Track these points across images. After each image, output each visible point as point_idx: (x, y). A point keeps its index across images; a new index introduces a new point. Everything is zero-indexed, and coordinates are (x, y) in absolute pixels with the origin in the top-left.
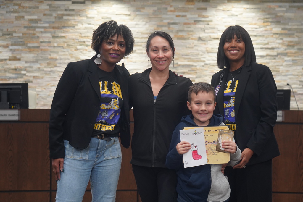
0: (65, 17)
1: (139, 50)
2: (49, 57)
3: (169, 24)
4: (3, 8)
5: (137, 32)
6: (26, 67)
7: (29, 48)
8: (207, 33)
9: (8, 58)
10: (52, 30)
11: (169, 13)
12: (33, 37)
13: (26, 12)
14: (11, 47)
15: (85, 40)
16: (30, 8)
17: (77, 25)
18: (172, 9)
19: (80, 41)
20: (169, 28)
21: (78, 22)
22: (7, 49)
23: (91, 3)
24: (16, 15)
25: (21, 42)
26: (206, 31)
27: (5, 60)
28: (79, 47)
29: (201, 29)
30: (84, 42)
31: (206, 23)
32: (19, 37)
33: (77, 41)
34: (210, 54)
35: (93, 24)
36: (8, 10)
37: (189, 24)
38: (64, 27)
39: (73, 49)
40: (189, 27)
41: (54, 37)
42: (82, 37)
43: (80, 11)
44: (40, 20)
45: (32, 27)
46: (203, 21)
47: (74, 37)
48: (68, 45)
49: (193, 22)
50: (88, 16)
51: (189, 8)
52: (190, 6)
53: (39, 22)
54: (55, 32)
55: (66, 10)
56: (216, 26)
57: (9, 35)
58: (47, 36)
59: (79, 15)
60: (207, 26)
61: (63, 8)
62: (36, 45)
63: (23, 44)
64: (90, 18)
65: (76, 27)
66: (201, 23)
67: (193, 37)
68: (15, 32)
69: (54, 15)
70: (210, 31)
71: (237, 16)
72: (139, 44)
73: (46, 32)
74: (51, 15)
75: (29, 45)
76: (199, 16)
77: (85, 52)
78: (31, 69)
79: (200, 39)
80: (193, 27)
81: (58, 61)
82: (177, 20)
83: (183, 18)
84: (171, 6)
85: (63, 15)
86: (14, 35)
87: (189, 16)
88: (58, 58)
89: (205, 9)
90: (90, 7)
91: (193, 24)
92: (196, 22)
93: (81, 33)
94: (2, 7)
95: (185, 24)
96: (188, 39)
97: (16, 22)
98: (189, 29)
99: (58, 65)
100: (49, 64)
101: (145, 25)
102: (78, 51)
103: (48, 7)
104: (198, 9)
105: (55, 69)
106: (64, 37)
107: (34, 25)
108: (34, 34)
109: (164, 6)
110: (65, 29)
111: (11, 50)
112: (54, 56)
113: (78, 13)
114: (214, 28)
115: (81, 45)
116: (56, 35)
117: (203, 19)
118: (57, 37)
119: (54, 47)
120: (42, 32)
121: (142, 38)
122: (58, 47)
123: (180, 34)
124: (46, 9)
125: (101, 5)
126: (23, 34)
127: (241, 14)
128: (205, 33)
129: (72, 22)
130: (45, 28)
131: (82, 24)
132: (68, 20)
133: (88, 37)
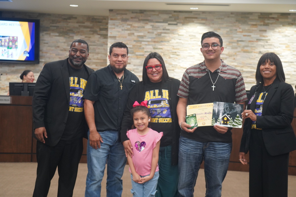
0: (163, 35)
3: (238, 41)
4: (120, 27)
6: (134, 69)
7: (137, 55)
8: (266, 48)
10: (153, 43)
11: (238, 33)
13: (136, 30)
16: (138, 27)
17: (171, 40)
18: (241, 30)
19: (172, 51)
20: (238, 44)
21: (172, 38)
23: (181, 24)
24: (129, 32)
25: (132, 51)
26: (265, 47)
28: (171, 56)
29: (261, 45)
30: (176, 52)
31: (265, 41)
33: (171, 52)
35: (183, 40)
36: (123, 28)
37: (252, 41)
38: (162, 41)
39: (168, 57)
40: (252, 44)
42: (174, 49)
43: (173, 30)
44: (145, 36)
45: (139, 41)
46: (263, 40)
47: (169, 49)
48: (164, 55)
49: (255, 40)
50: (180, 34)
51: (253, 30)
52: (254, 29)
53: (144, 38)
54: (155, 45)
55: (164, 29)
56: (273, 44)
58: (149, 48)
59: (173, 33)
60: (266, 43)
61: (162, 28)
62: (141, 53)
64: (181, 35)
65: (170, 42)
66: (262, 41)
67: (255, 51)
68: (128, 44)
69: (155, 32)
70: (268, 47)
71: (289, 36)
73: (149, 45)
74: (153, 33)
75: (137, 53)
76: (261, 36)
77: (176, 60)
78: (137, 71)
79: (260, 53)
80: (255, 44)
82: (244, 38)
83: (249, 37)
84: (240, 28)
85: (161, 33)
87: (253, 35)
89: (265, 31)
90: (181, 28)
91: (256, 42)
92: (258, 40)
93: (173, 46)
94: (119, 26)
95: (250, 41)
96: (251, 52)
97: (128, 37)
98: (252, 45)
102: (171, 59)
103: (151, 27)
104: (260, 31)
106: (162, 49)
107: (141, 39)
108: (141, 46)
109: (234, 28)
110: (162, 43)
113: (172, 32)
114: (271, 45)
115: (173, 55)
116: (156, 47)
117: (263, 38)
120: (146, 45)
123: (246, 49)
124: (150, 29)
125: (189, 26)
126: (133, 46)
127: (293, 35)
128: (265, 48)
129: (168, 38)
130: (148, 41)
131: (175, 40)
132: (165, 37)
133: (178, 49)
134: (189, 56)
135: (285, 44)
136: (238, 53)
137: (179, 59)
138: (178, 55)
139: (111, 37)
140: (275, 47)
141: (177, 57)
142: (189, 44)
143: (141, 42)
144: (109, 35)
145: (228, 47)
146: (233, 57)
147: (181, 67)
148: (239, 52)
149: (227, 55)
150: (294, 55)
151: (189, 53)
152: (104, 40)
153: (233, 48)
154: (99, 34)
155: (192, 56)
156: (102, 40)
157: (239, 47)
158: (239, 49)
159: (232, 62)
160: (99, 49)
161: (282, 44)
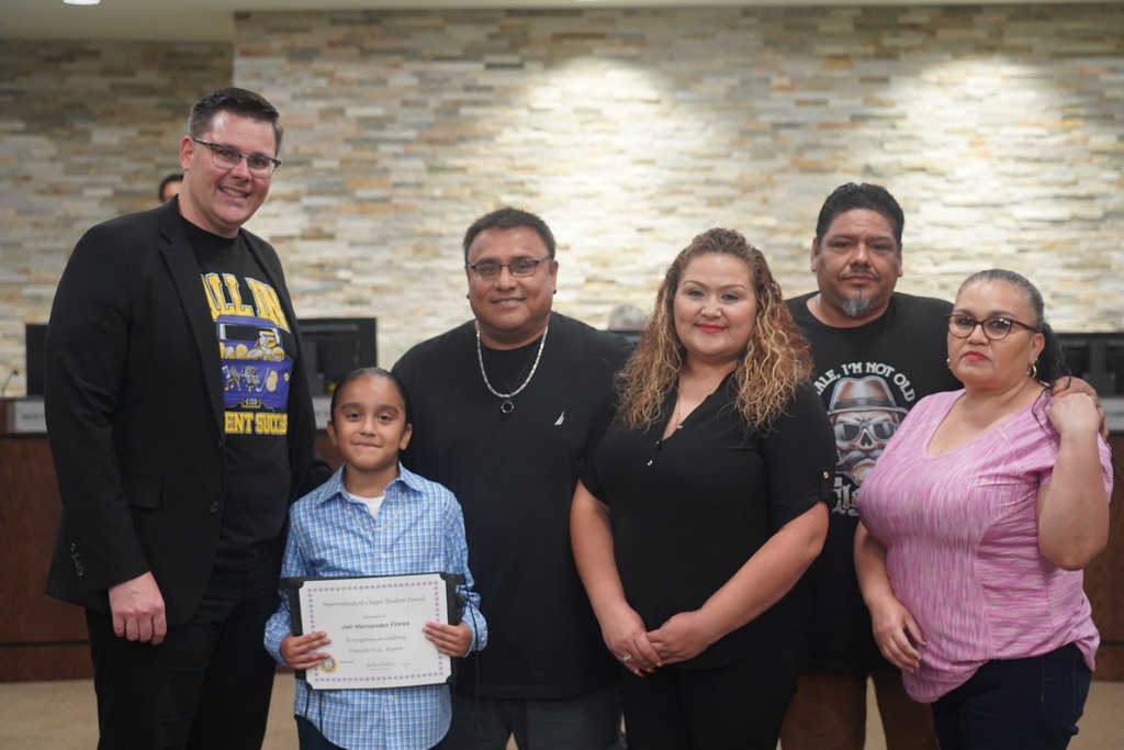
0: (465, 111)
1: (686, 204)
2: (419, 229)
3: (777, 126)
4: (284, 85)
5: (682, 153)
6: (351, 260)
7: (360, 202)
8: (891, 153)
9: (296, 232)
10: (426, 149)
11: (776, 95)
12: (371, 169)
13: (350, 96)
14: (307, 201)
15: (523, 176)
16: (361, 83)
17: (499, 133)
18: (785, 81)
19: (509, 179)
20: (775, 138)
21: (505, 124)
22: (294, 207)
23: (538, 66)
24: (322, 104)
25: (338, 184)
26: (888, 147)
27: (291, 238)
28: (506, 199)
29: (872, 140)
30: (522, 183)
31: (887, 122)
32: (331, 171)
33: (501, 180)
35: (549, 130)
36: (298, 90)
37: (834, 126)
38: (462, 139)
40: (835, 136)
41: (433, 169)
42: (516, 169)
43: (508, 90)
44: (391, 120)
45: (367, 141)
46: (878, 118)
47: (492, 169)
48: (475, 194)
49: (846, 119)
50: (536, 105)
51: (834, 79)
52: (838, 73)
53: (388, 126)
54: (435, 156)
55: (468, 89)
56: (918, 133)
57: (299, 164)
58: (410, 169)
59: (508, 104)
60: (889, 132)
61: (459, 83)
62: (379, 193)
63: (342, 191)
64: (540, 111)
65: (499, 140)
66: (872, 123)
67: (849, 166)
68: (318, 155)
69: (434, 103)
70: (900, 145)
71: (980, 100)
72: (686, 187)
73: (408, 155)
74: (422, 104)
75: (362, 193)
76: (869, 101)
78: (363, 266)
79: (868, 171)
80: (846, 136)
81: (444, 241)
82: (800, 115)
83: (819, 109)
84: (781, 74)
85: (459, 103)
86: (317, 164)
87: (835, 101)
88: (444, 230)
89: (885, 80)
90: (538, 78)
91: (847, 125)
92: (858, 119)
93: (511, 158)
94: (280, 81)
95: (824, 126)
96: (833, 170)
97: (320, 127)
98: (836, 142)
99: (445, 252)
100: (418, 250)
101: (704, 129)
103: (413, 81)
104: (866, 80)
105: (436, 263)
106: (463, 169)
107: (373, 134)
108: (373, 162)
109: (759, 73)
110: (465, 147)
111: (308, 209)
112: (433, 225)
113: (504, 98)
114: (910, 138)
115: (511, 192)
116: (439, 164)
117: (878, 111)
118: (443, 169)
119: (434, 199)
121: (695, 169)
122: (446, 198)
123: (810, 156)
124: (408, 88)
125: (572, 72)
126: (343, 161)
127: (995, 94)
128: (885, 152)
129: (486, 125)
130: (405, 142)
131: (516, 129)
132: (474, 118)
133: (532, 168)
134: (579, 196)
135: (965, 131)
136: (777, 177)
138: (531, 194)
140: (926, 145)
141: (529, 201)
142: (576, 146)
143: (373, 143)
145: (736, 154)
146: (758, 195)
148: (783, 170)
149: (733, 185)
150: (1004, 174)
151: (578, 183)
153: (758, 155)
155: (588, 196)
157: (784, 149)
158: (783, 160)
159: (757, 214)
161: (947, 132)
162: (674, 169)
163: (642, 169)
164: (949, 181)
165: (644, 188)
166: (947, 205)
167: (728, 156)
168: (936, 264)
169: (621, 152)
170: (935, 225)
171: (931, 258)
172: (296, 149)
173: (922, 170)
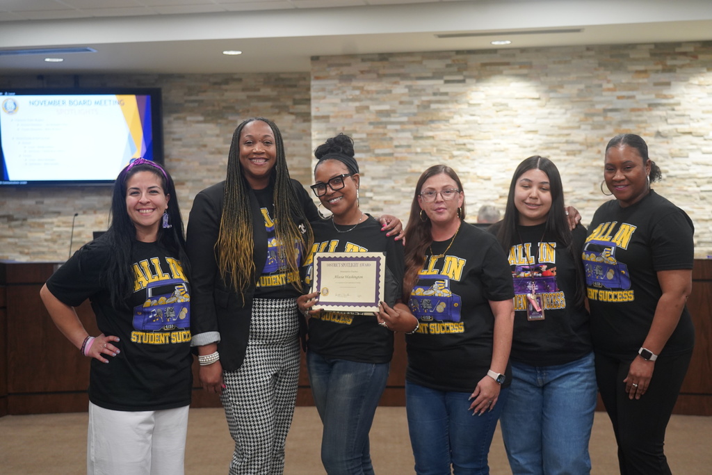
0: (433, 106)
1: (554, 155)
2: (409, 170)
3: (606, 111)
4: (337, 94)
5: (552, 126)
6: (373, 186)
7: (378, 156)
8: (671, 124)
10: (412, 127)
11: (604, 93)
12: (383, 138)
13: (372, 99)
15: (465, 141)
16: (378, 92)
17: (452, 118)
18: (611, 86)
19: (457, 142)
20: (605, 117)
21: (455, 113)
23: (474, 81)
24: (357, 104)
25: (365, 146)
26: (669, 121)
28: (456, 153)
29: (661, 117)
30: (464, 144)
31: (670, 107)
32: (362, 140)
33: (453, 143)
34: (676, 160)
35: (479, 116)
36: (344, 97)
37: (639, 110)
38: (432, 121)
39: (447, 157)
40: (640, 116)
41: (416, 138)
42: (461, 137)
43: (457, 94)
44: (394, 112)
45: (381, 123)
46: (664, 105)
47: (448, 137)
48: (439, 151)
49: (646, 106)
50: (471, 102)
51: (639, 84)
52: (641, 81)
53: (392, 115)
54: (417, 130)
55: (435, 94)
56: (687, 113)
58: (405, 137)
59: (456, 101)
60: (671, 112)
61: (430, 91)
62: (387, 151)
63: (368, 150)
64: (474, 105)
65: (452, 121)
66: (661, 108)
67: (647, 132)
68: (355, 132)
69: (417, 102)
70: (677, 120)
72: (555, 145)
73: (403, 130)
74: (411, 103)
75: (378, 151)
76: (658, 96)
77: (465, 161)
78: (380, 190)
79: (658, 134)
80: (646, 115)
82: (619, 104)
83: (630, 101)
84: (609, 82)
85: (430, 102)
87: (639, 96)
89: (668, 84)
90: (474, 88)
91: (646, 109)
92: (652, 106)
93: (459, 131)
94: (335, 92)
95: (633, 110)
97: (356, 116)
98: (640, 119)
100: (408, 181)
101: (565, 113)
102: (454, 160)
103: (406, 91)
104: (656, 84)
106: (433, 137)
107: (384, 119)
108: (385, 134)
109: (596, 82)
110: (433, 125)
112: (416, 168)
113: (455, 98)
114: (683, 115)
115: (459, 150)
116: (419, 135)
117: (664, 101)
118: (421, 138)
119: (417, 153)
120: (397, 131)
121: (560, 135)
122: (423, 153)
123: (625, 127)
124: (403, 94)
125: (491, 84)
126: (368, 134)
128: (668, 124)
129: (445, 113)
130: (401, 123)
131: (461, 116)
132: (438, 110)
134: (495, 151)
136: (606, 139)
137: (474, 160)
138: (469, 150)
139: (317, 118)
140: (692, 119)
141: (468, 154)
142: (494, 123)
143: (385, 124)
144: (314, 112)
145: (583, 127)
146: (595, 149)
147: (479, 177)
148: (609, 135)
149: (581, 144)
151: (495, 144)
152: (305, 125)
153: (595, 127)
154: (292, 113)
156: (300, 126)
157: (610, 123)
158: (609, 129)
159: (595, 159)
160: (294, 145)
161: (703, 112)
162: (547, 135)
163: (531, 136)
164: (705, 140)
165: (531, 146)
166: (704, 153)
167: (579, 127)
168: (698, 186)
169: (519, 127)
170: (697, 164)
171: (696, 183)
172: (343, 128)
173: (690, 133)
